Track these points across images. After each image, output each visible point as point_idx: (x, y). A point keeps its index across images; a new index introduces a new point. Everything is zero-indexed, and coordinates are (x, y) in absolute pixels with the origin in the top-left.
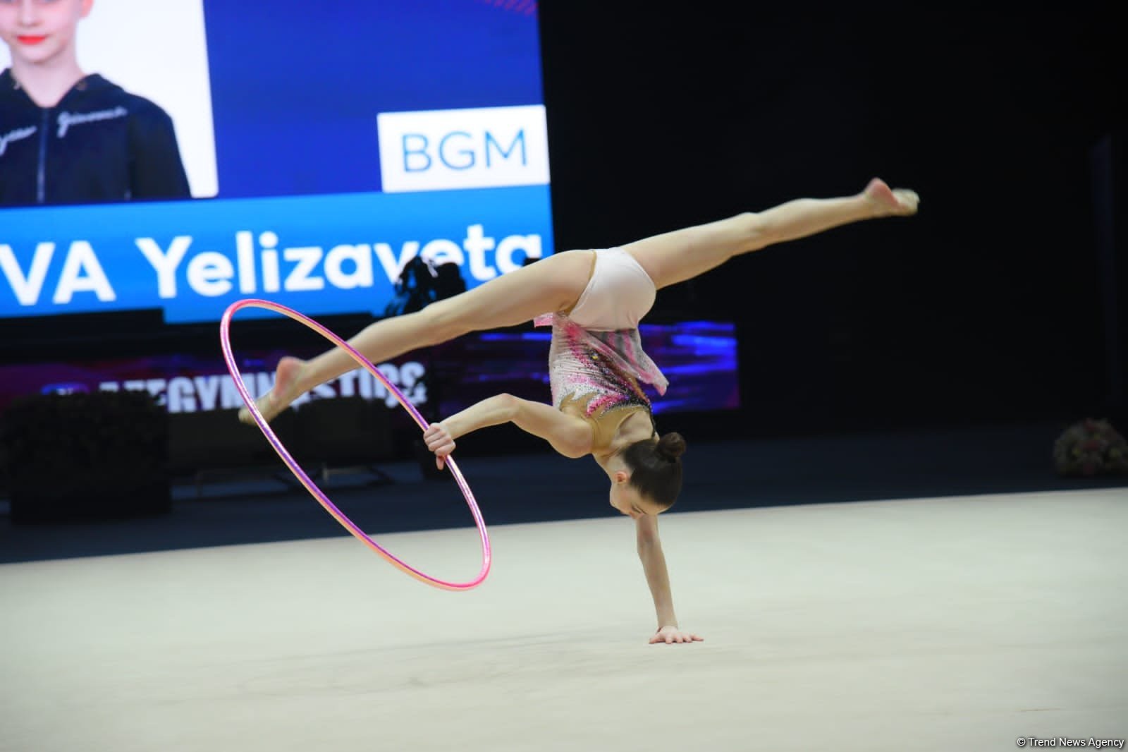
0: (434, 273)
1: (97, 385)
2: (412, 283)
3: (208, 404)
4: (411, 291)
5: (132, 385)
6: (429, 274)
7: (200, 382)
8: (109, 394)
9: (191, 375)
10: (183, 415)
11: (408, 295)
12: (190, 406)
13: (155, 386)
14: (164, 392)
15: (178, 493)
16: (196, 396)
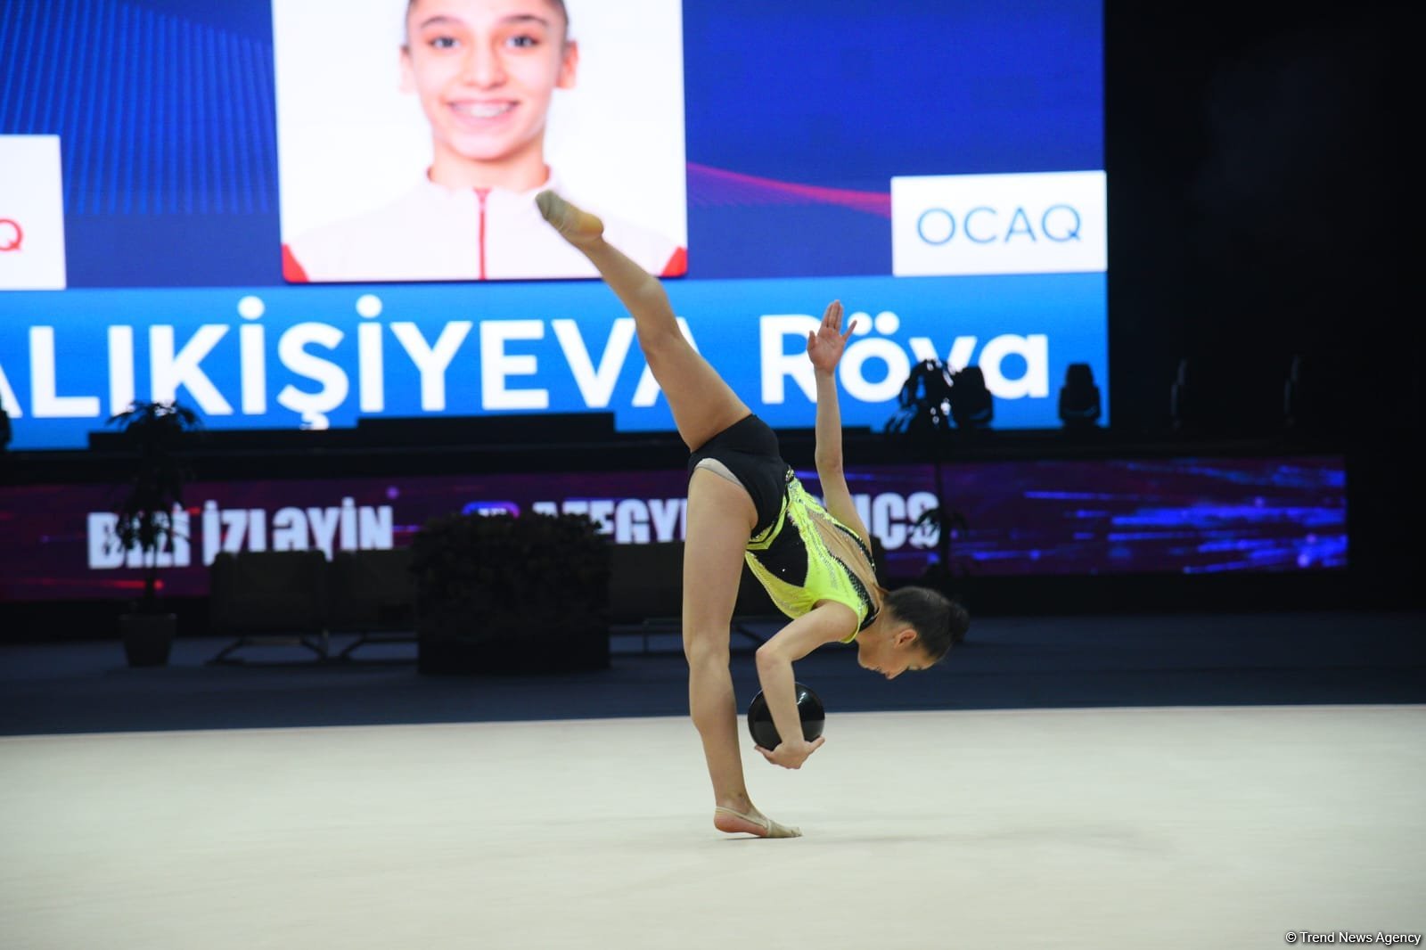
0: (950, 382)
1: (530, 506)
2: (921, 393)
3: (665, 535)
4: (919, 402)
5: (574, 508)
6: (945, 383)
7: (656, 505)
8: (543, 518)
9: (645, 497)
10: (633, 547)
11: (914, 407)
12: (642, 536)
13: (598, 510)
14: (611, 517)
15: (618, 644)
16: (651, 523)
